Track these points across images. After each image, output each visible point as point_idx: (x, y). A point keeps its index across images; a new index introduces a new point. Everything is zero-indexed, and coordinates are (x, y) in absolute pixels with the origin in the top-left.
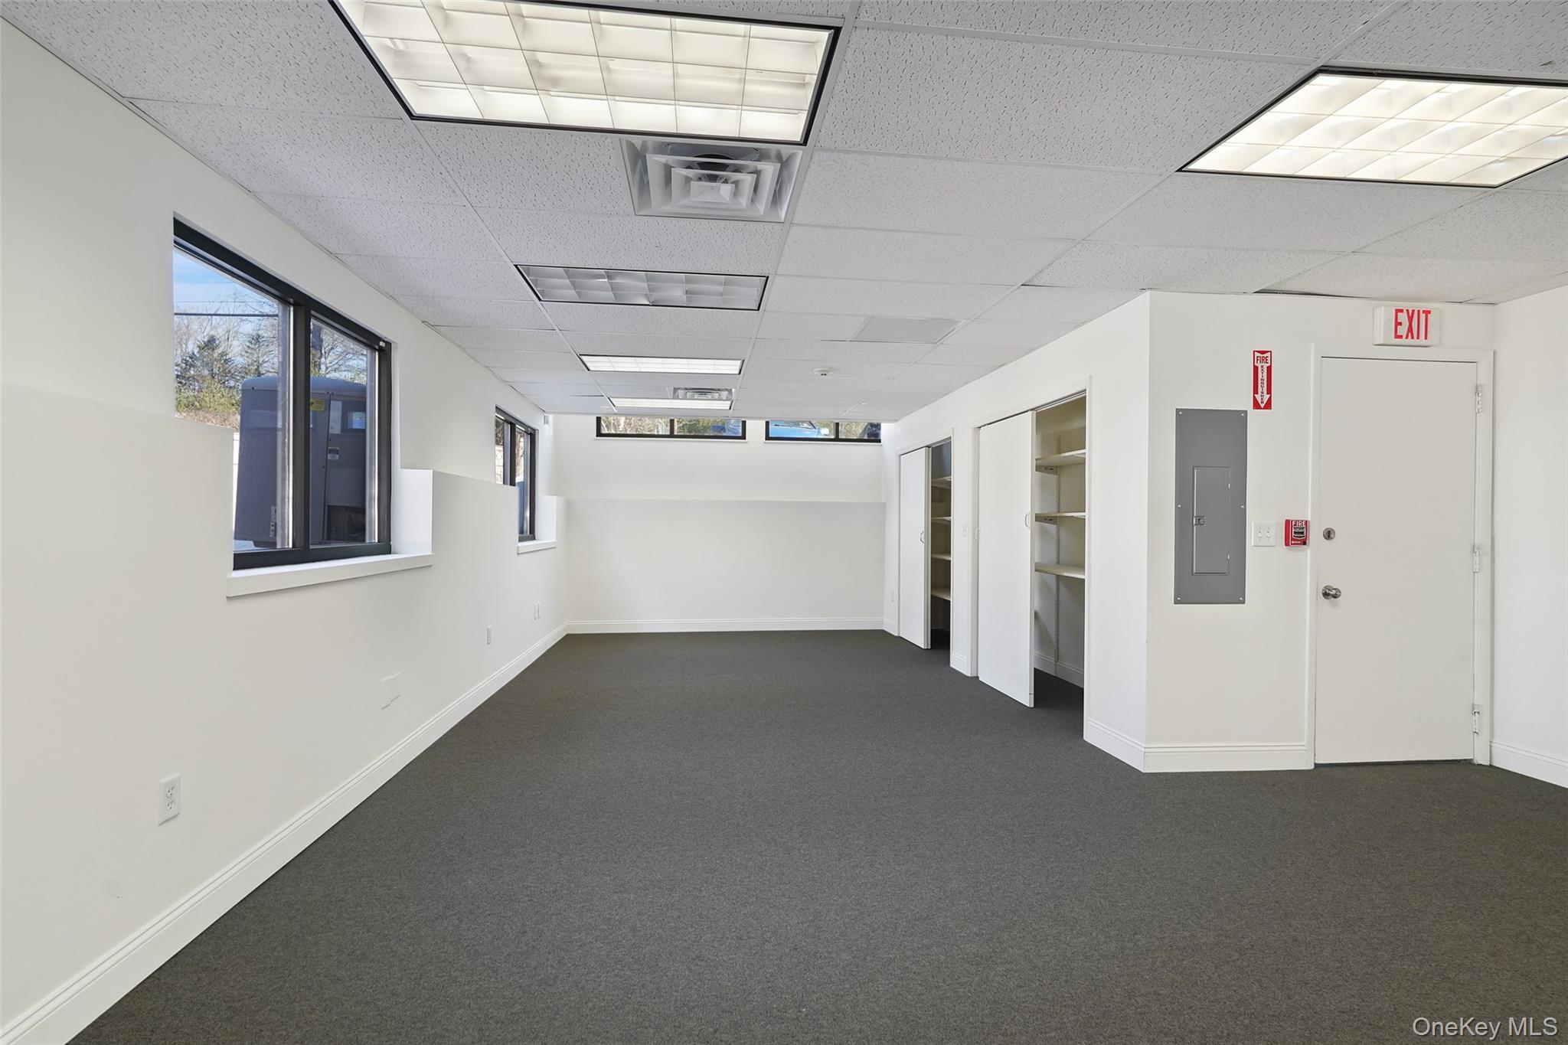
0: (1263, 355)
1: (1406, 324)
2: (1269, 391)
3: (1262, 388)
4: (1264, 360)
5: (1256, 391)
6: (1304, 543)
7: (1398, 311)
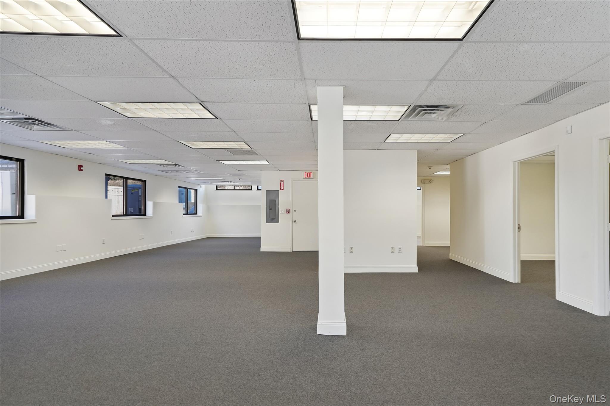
0: (282, 181)
1: (307, 175)
2: (283, 187)
3: (282, 186)
4: (282, 182)
5: (281, 187)
6: (289, 213)
7: (305, 173)
